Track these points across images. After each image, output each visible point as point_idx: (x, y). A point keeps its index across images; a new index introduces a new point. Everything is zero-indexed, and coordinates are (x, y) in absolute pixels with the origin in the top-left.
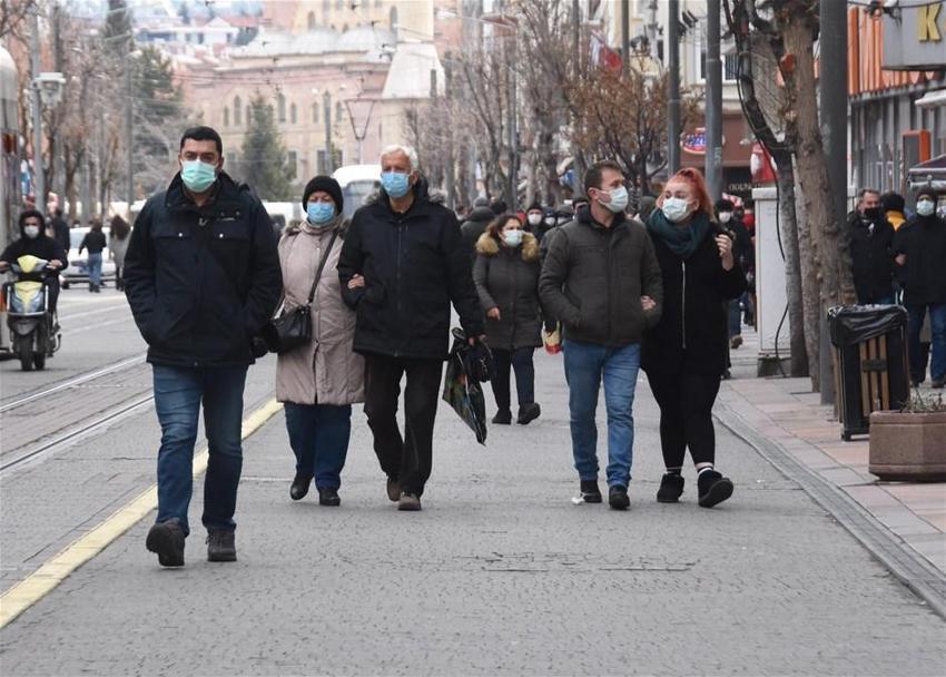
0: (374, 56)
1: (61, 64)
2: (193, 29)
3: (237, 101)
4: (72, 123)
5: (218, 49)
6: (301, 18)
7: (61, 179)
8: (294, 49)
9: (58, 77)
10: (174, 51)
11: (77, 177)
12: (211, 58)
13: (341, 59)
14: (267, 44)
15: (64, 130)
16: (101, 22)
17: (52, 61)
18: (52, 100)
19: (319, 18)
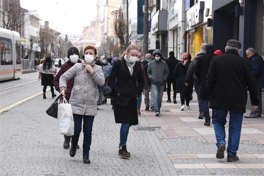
0: (94, 43)
1: (60, 43)
2: (75, 39)
3: (79, 47)
4: (61, 49)
5: (78, 41)
6: (86, 38)
7: (59, 55)
8: (85, 41)
9: (59, 45)
10: (73, 41)
11: (62, 55)
12: (77, 42)
13: (90, 43)
14: (82, 41)
15: (60, 50)
16: (65, 39)
17: (59, 43)
18: (59, 47)
19: (88, 38)
